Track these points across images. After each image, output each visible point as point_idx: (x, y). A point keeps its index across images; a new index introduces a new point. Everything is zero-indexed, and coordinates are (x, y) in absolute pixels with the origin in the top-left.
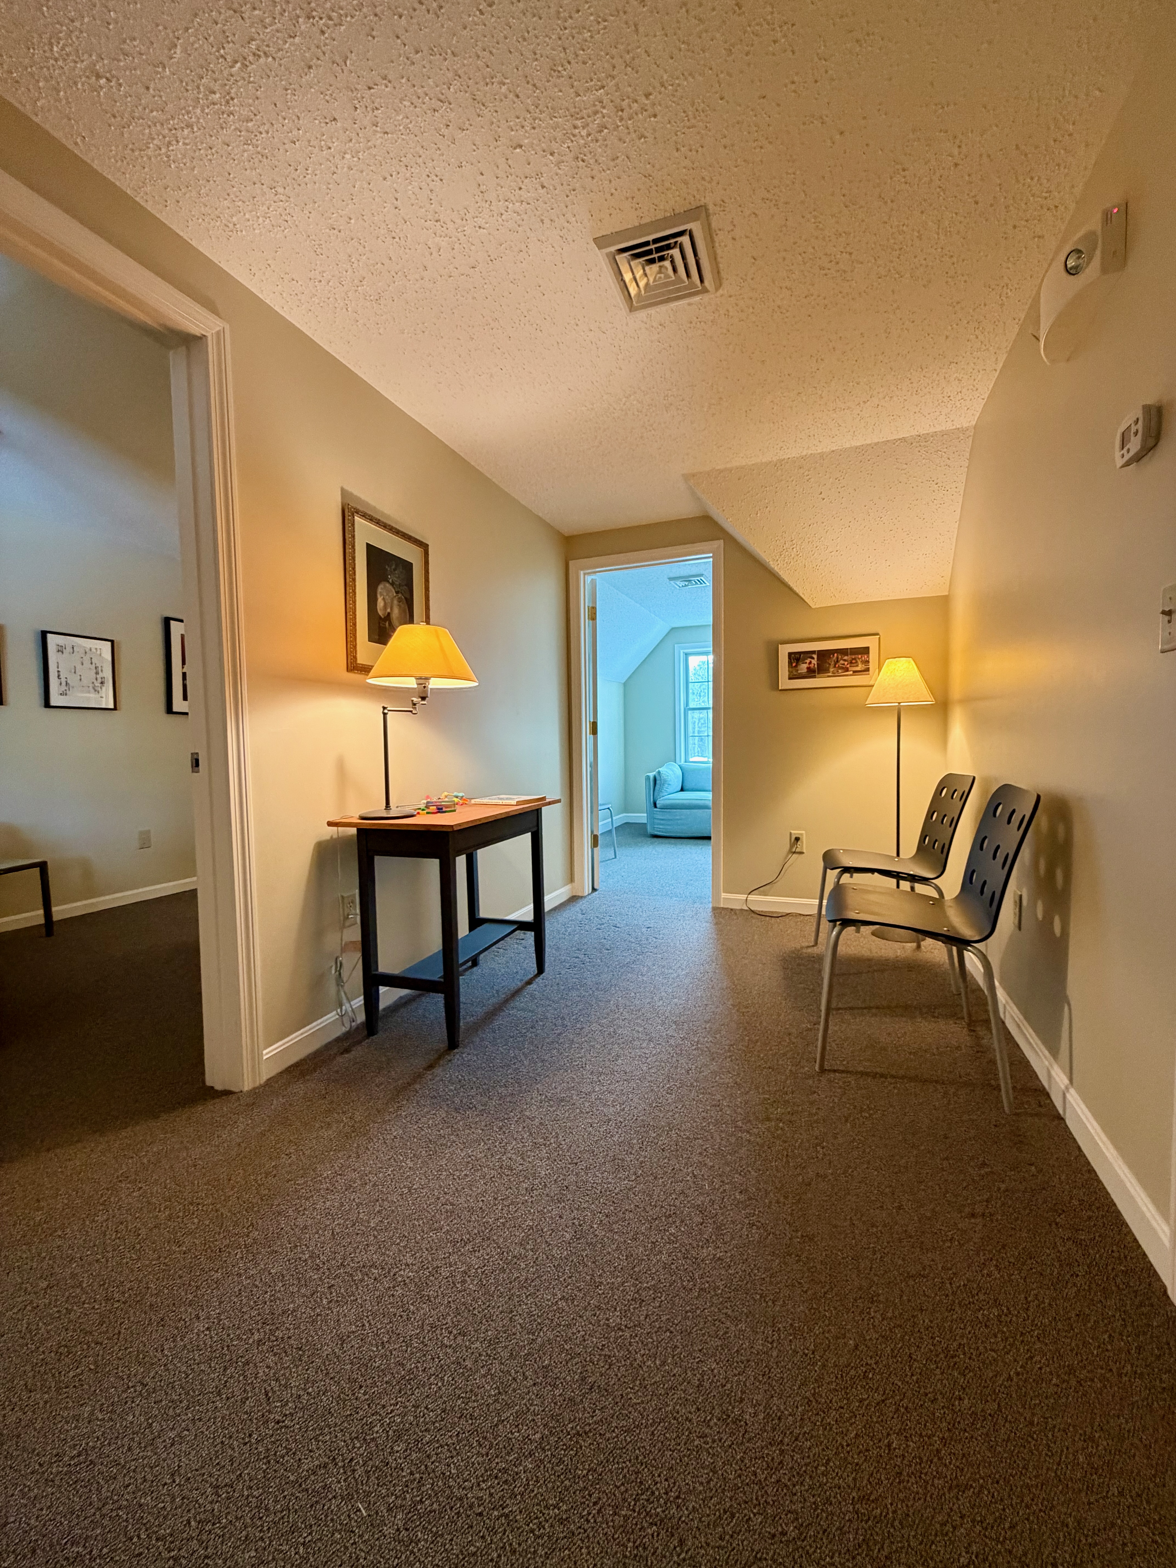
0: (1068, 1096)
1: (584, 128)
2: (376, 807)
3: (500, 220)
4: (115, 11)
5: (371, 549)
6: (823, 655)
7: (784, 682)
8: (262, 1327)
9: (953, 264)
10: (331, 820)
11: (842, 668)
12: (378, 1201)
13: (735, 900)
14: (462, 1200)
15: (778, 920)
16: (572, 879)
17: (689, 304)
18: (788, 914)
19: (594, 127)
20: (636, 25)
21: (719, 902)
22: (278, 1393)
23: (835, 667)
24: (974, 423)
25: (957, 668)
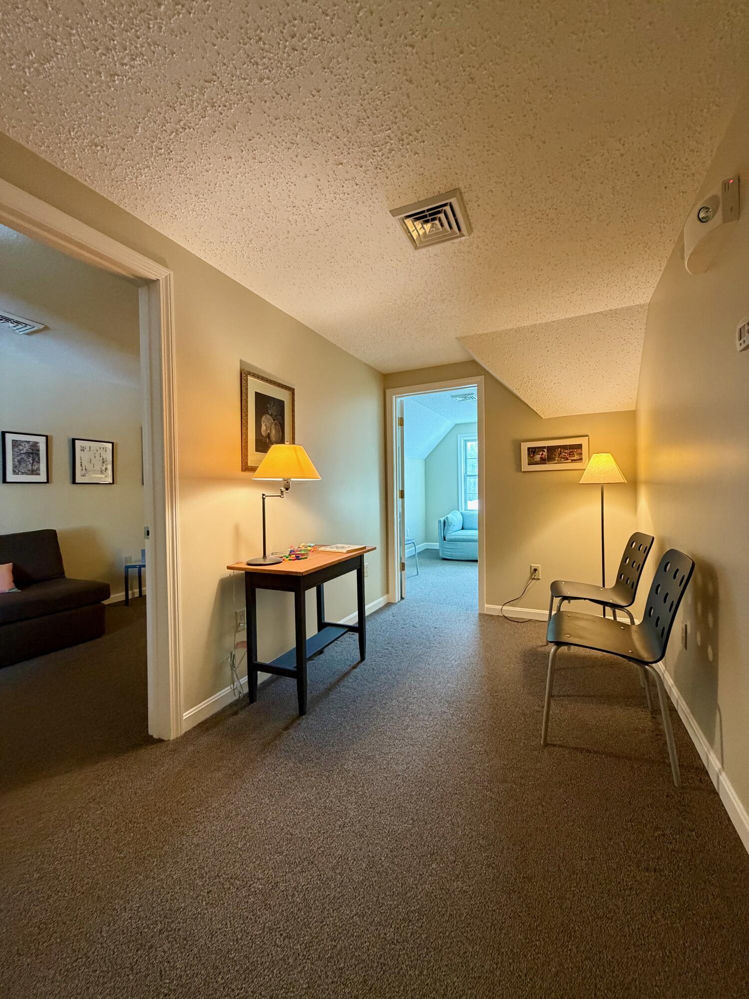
0: (720, 777)
1: (380, 151)
2: (257, 556)
3: (332, 204)
4: (104, 112)
5: (258, 396)
6: (551, 449)
7: (525, 467)
8: (163, 920)
9: (625, 211)
10: (229, 565)
11: (564, 458)
12: (244, 828)
13: (494, 609)
14: (297, 832)
15: (522, 624)
16: (387, 592)
17: (453, 243)
18: (530, 620)
19: (386, 150)
20: (408, 95)
21: (484, 610)
22: (168, 972)
23: (559, 457)
24: (648, 301)
25: (643, 460)
